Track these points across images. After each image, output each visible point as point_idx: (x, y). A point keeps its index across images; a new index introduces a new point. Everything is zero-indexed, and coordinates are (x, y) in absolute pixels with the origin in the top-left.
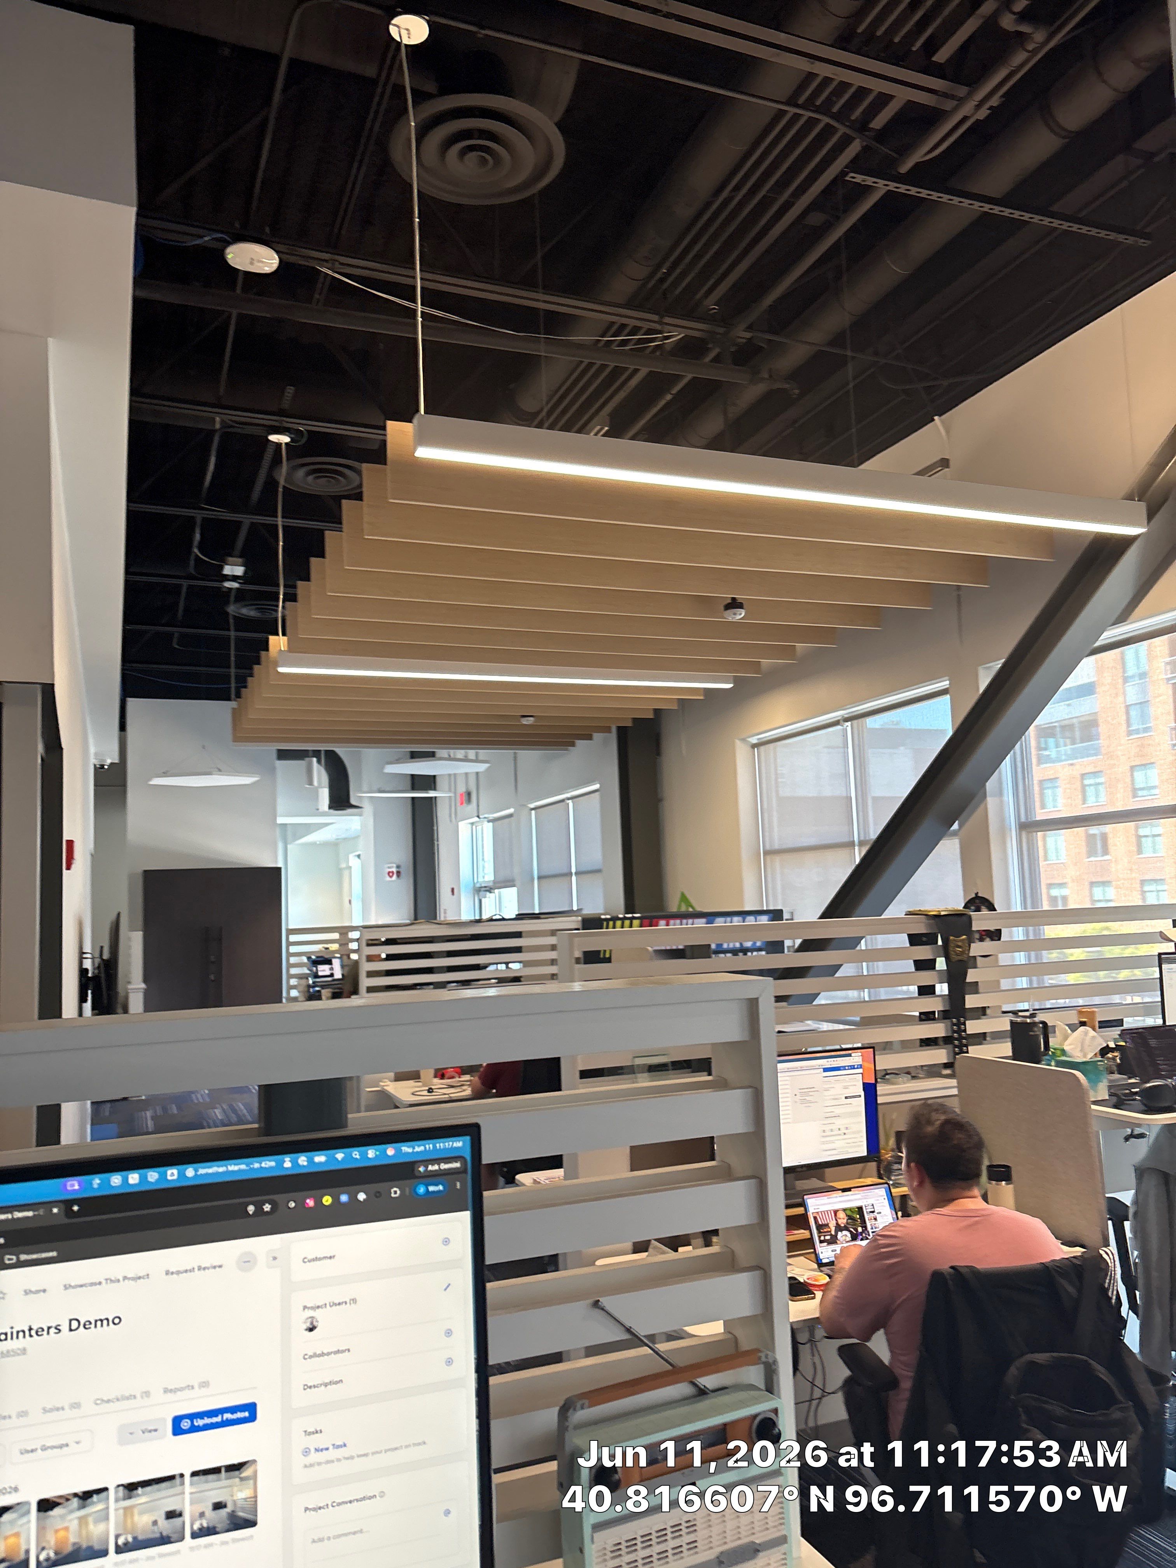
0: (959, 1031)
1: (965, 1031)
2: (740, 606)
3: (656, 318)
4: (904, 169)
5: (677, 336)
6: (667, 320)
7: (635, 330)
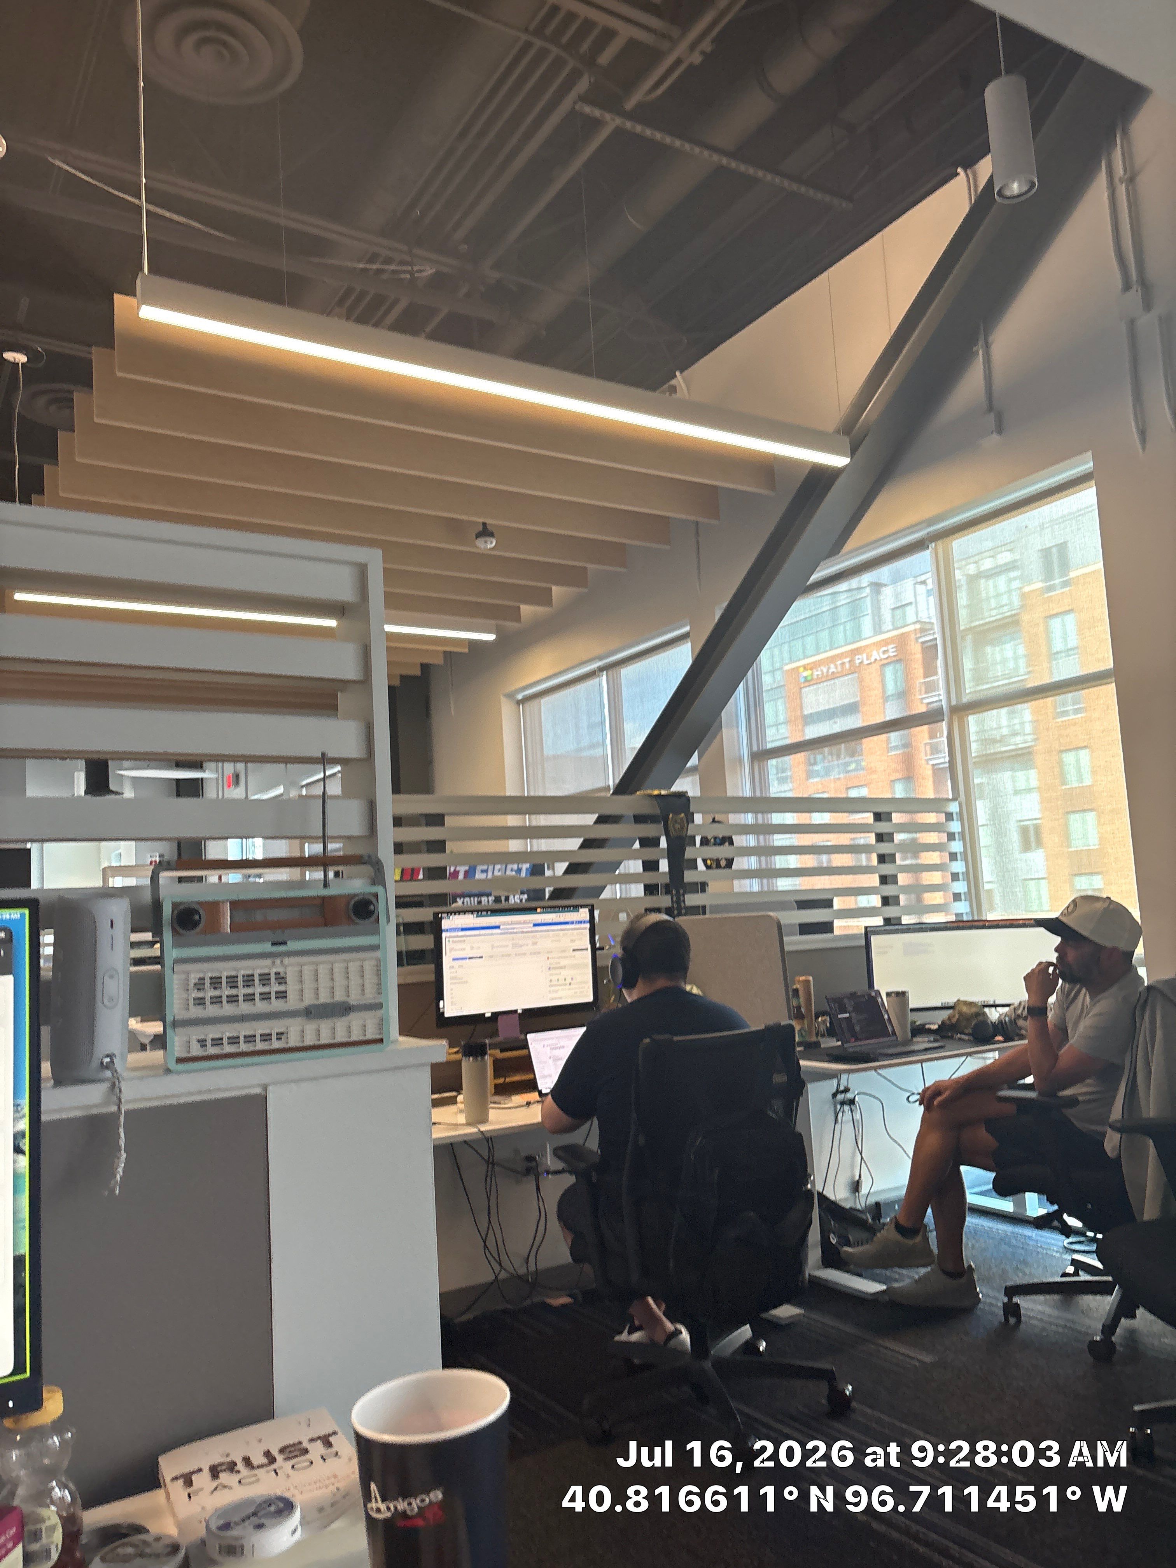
0: (679, 902)
1: (684, 901)
2: (492, 535)
3: (405, 248)
4: (629, 105)
5: (429, 271)
6: (417, 251)
7: (388, 261)
